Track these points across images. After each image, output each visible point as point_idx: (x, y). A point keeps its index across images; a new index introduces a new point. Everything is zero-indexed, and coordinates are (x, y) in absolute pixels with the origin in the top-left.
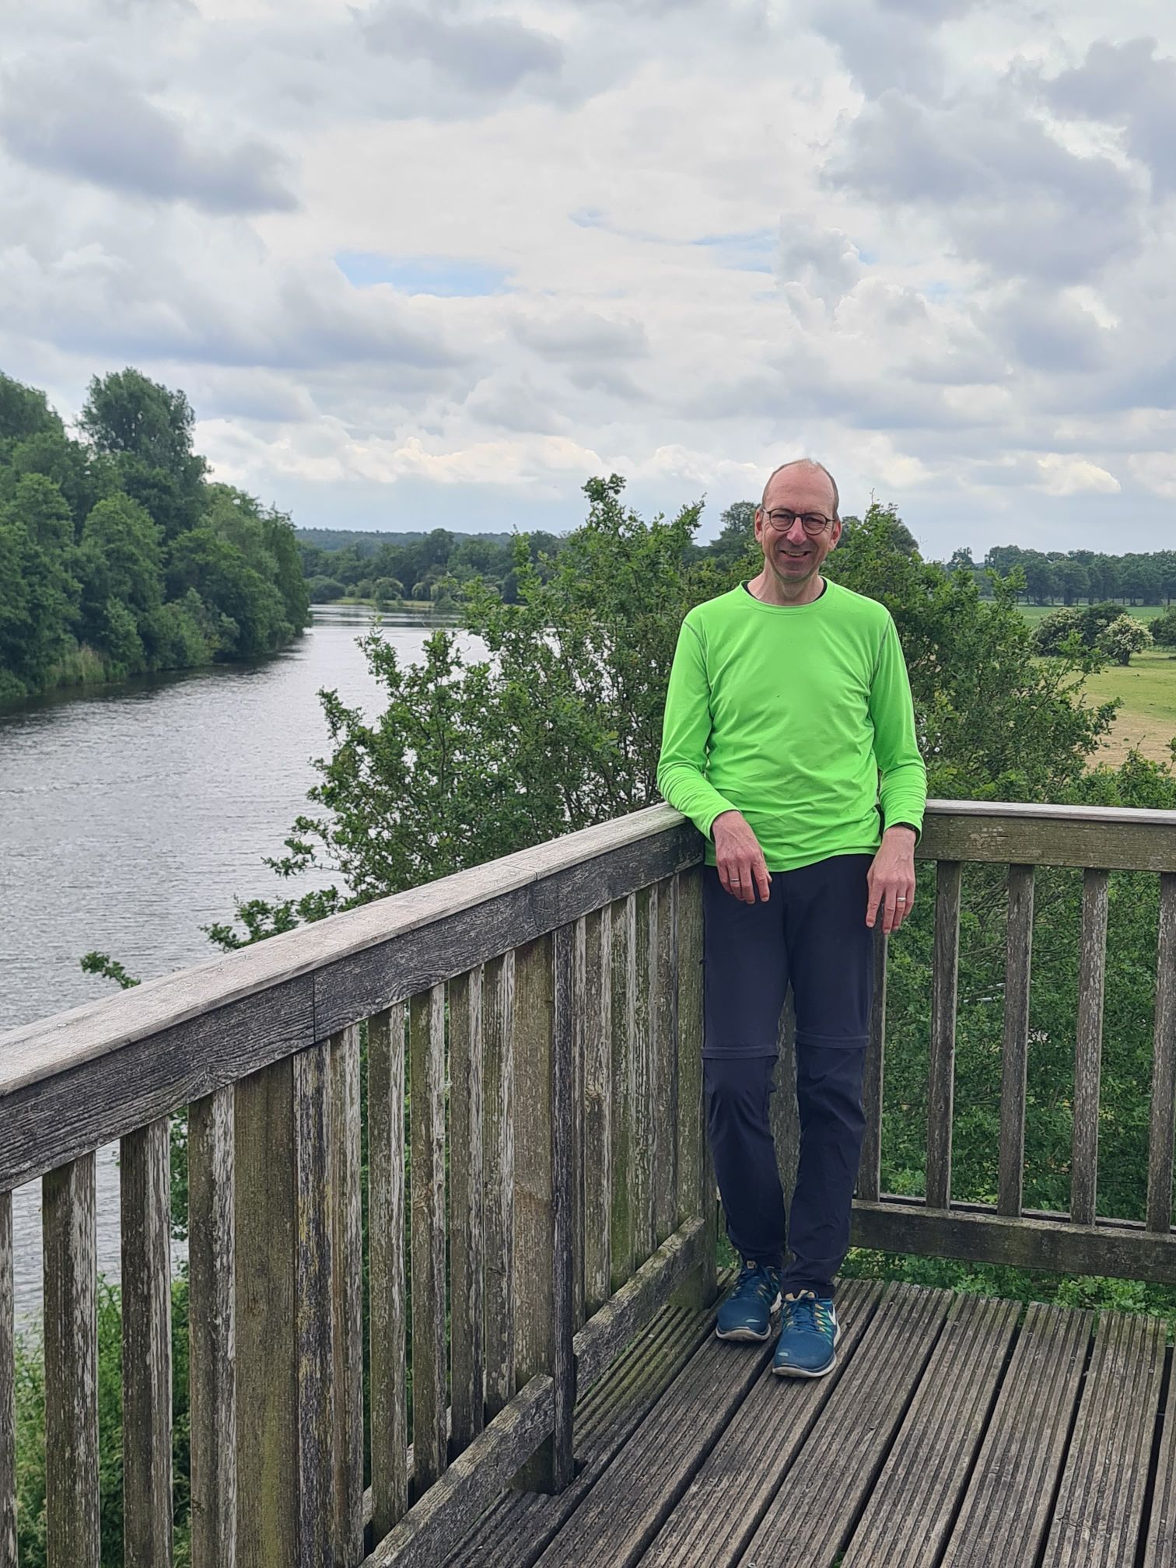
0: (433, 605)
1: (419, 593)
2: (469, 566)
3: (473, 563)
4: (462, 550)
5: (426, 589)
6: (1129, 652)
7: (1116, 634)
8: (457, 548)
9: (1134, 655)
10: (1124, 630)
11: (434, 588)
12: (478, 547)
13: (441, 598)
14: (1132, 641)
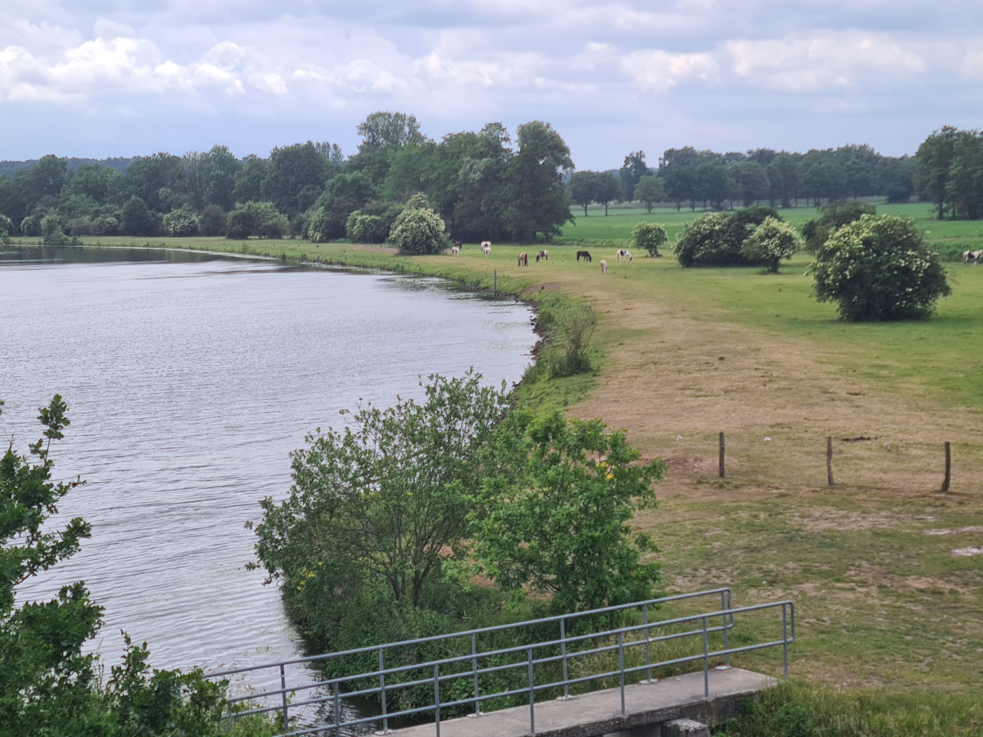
0: (42, 240)
1: (28, 228)
2: (84, 195)
3: (89, 192)
4: (77, 178)
5: (36, 224)
6: (778, 258)
7: (762, 239)
8: (71, 177)
9: (783, 261)
10: (771, 234)
11: (43, 222)
12: (94, 174)
13: (51, 232)
14: (781, 245)
